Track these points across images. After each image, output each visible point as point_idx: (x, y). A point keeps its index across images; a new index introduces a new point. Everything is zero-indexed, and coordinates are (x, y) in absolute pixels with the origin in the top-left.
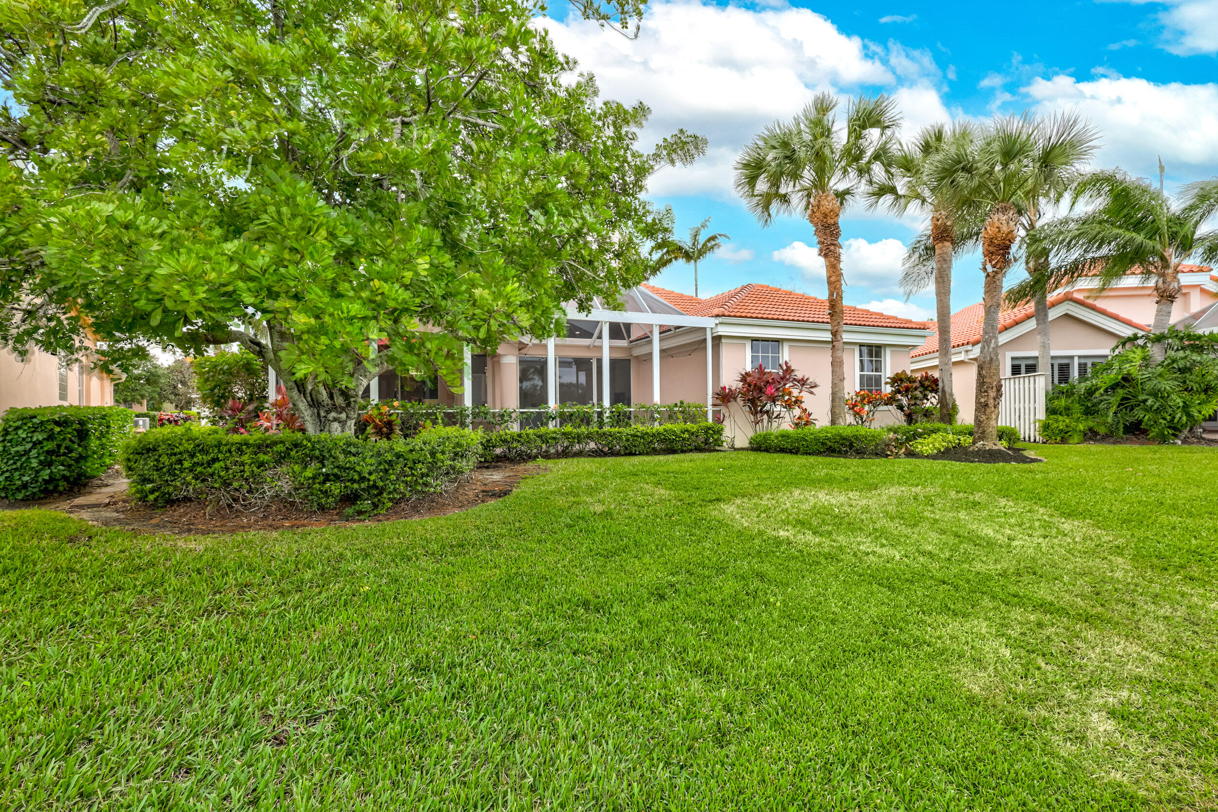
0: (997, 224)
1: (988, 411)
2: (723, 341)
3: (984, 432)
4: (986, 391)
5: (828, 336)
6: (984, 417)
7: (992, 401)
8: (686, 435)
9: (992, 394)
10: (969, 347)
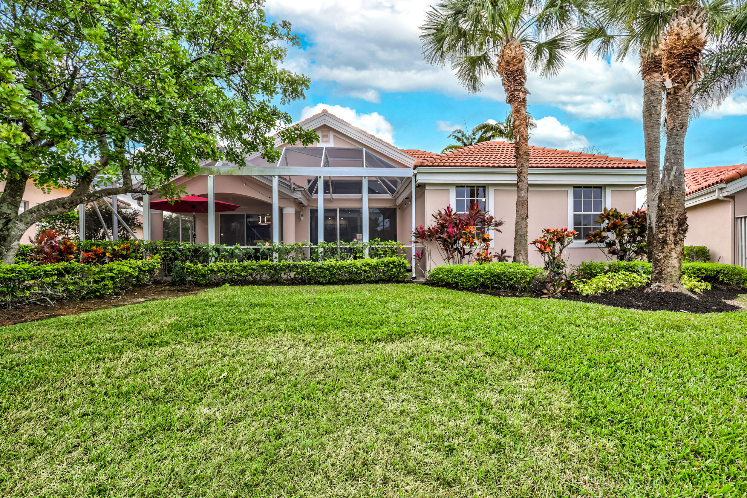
0: (676, 29)
1: (667, 248)
2: (427, 188)
3: (661, 272)
4: (664, 226)
5: (513, 179)
6: (662, 255)
7: (672, 237)
8: (367, 269)
9: (672, 229)
10: (723, 185)
